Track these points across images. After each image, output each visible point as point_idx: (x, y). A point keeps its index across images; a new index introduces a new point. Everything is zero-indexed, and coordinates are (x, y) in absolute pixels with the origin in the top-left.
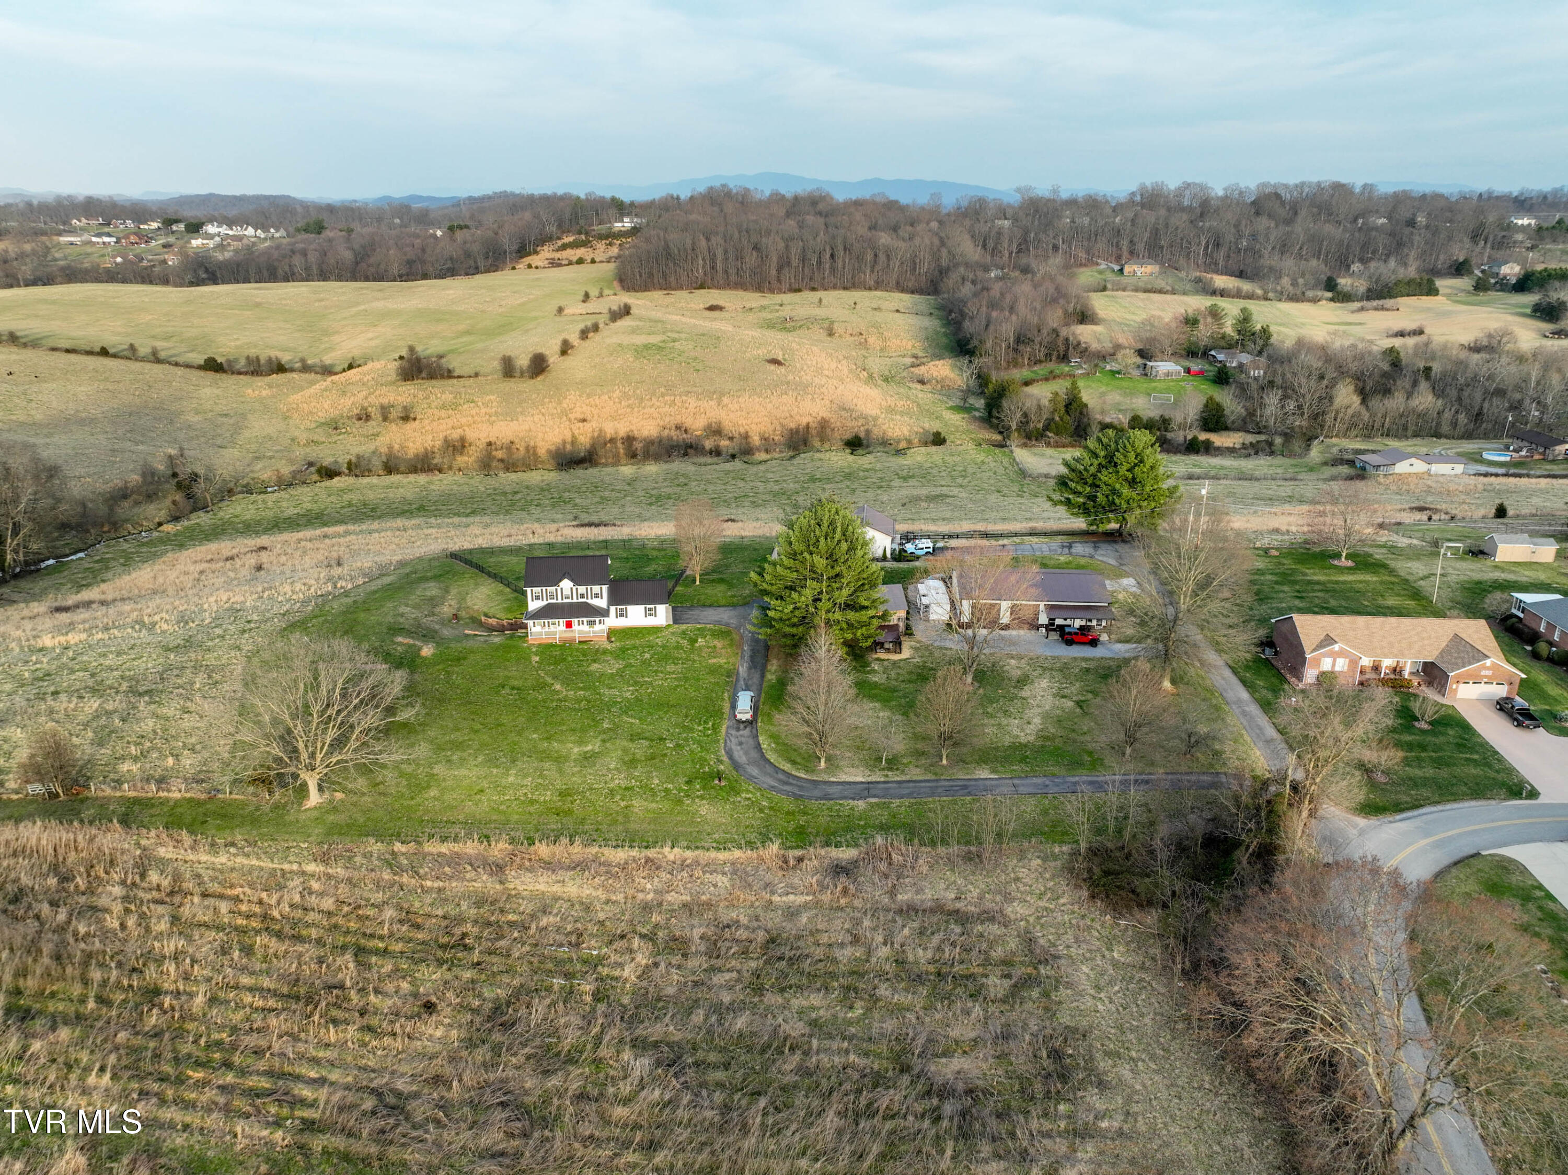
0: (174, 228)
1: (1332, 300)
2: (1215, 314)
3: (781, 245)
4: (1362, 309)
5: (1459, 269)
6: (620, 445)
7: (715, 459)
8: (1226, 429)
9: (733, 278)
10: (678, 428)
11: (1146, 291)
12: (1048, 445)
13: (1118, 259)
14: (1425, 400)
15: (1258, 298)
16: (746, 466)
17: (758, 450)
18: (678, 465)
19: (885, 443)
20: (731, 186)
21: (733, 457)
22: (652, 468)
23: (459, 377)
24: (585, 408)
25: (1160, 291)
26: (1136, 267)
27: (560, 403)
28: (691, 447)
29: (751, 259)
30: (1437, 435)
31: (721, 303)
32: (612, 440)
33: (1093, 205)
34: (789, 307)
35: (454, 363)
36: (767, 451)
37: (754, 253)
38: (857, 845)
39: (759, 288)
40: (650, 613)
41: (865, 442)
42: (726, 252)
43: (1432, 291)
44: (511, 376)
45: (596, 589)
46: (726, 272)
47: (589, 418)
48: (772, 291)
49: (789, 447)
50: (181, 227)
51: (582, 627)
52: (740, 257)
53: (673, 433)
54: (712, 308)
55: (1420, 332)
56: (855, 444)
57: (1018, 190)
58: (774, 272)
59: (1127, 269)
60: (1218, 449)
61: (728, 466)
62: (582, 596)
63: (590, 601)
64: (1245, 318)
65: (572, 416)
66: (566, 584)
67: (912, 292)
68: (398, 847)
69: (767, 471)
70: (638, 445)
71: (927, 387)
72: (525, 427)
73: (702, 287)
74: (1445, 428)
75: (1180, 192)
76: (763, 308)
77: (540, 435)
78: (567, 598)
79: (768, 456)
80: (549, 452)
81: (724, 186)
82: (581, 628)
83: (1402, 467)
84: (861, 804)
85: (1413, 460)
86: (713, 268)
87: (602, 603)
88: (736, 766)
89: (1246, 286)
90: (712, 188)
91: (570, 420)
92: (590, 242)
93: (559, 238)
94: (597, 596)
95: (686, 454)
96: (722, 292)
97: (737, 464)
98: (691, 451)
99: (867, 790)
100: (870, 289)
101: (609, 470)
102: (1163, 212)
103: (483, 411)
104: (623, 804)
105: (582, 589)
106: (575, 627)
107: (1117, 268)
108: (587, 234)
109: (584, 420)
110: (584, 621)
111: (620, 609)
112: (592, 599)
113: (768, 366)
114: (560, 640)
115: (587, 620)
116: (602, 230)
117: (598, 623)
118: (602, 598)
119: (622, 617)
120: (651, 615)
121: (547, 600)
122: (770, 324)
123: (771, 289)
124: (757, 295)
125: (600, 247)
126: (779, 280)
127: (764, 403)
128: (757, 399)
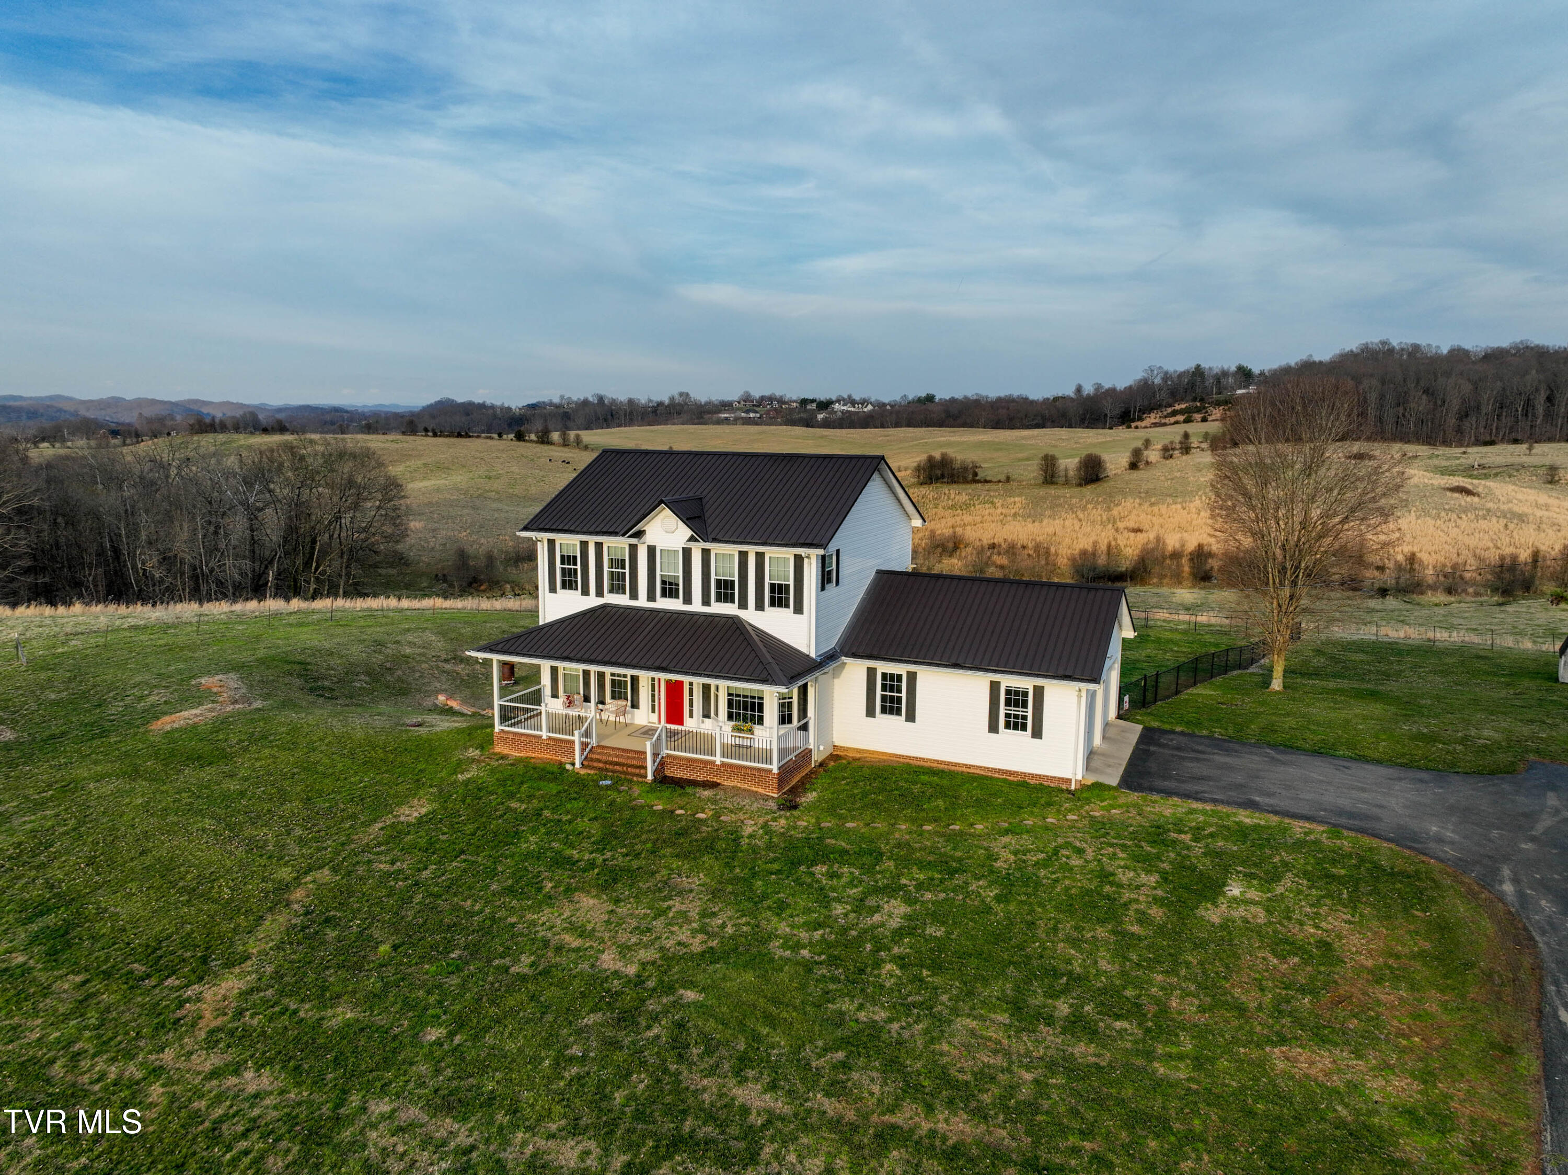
0: (809, 407)
3: (1467, 388)
6: (1184, 561)
7: (1349, 593)
9: (1389, 428)
16: (1409, 606)
17: (1433, 588)
21: (1383, 592)
23: (986, 481)
24: (1143, 516)
27: (1109, 509)
31: (1370, 452)
32: (1176, 555)
34: (1477, 455)
35: (988, 470)
36: (1449, 591)
37: (1424, 397)
40: (1013, 713)
42: (1382, 397)
44: (1052, 483)
45: (775, 565)
46: (1380, 420)
47: (1146, 528)
50: (814, 406)
52: (1403, 400)
54: (1355, 457)
58: (1452, 421)
61: (1373, 603)
62: (725, 591)
63: (750, 616)
65: (1121, 525)
66: (667, 532)
69: (1451, 614)
70: (1214, 563)
72: (1050, 530)
76: (1435, 457)
77: (1067, 540)
78: (669, 590)
79: (1453, 598)
80: (1073, 559)
81: (1384, 343)
86: (1362, 414)
87: (803, 634)
91: (1117, 530)
92: (1205, 408)
93: (1170, 406)
94: (779, 597)
103: (999, 511)
105: (725, 563)
108: (1202, 400)
109: (1138, 530)
110: (717, 696)
111: (884, 676)
112: (760, 606)
113: (1449, 494)
114: (590, 756)
115: (729, 695)
116: (1221, 397)
117: (771, 712)
118: (799, 610)
119: (891, 712)
120: (1016, 724)
121: (600, 593)
122: (1444, 471)
123: (1446, 443)
124: (1424, 448)
125: (1217, 413)
126: (1459, 431)
127: (1444, 527)
128: (1430, 522)
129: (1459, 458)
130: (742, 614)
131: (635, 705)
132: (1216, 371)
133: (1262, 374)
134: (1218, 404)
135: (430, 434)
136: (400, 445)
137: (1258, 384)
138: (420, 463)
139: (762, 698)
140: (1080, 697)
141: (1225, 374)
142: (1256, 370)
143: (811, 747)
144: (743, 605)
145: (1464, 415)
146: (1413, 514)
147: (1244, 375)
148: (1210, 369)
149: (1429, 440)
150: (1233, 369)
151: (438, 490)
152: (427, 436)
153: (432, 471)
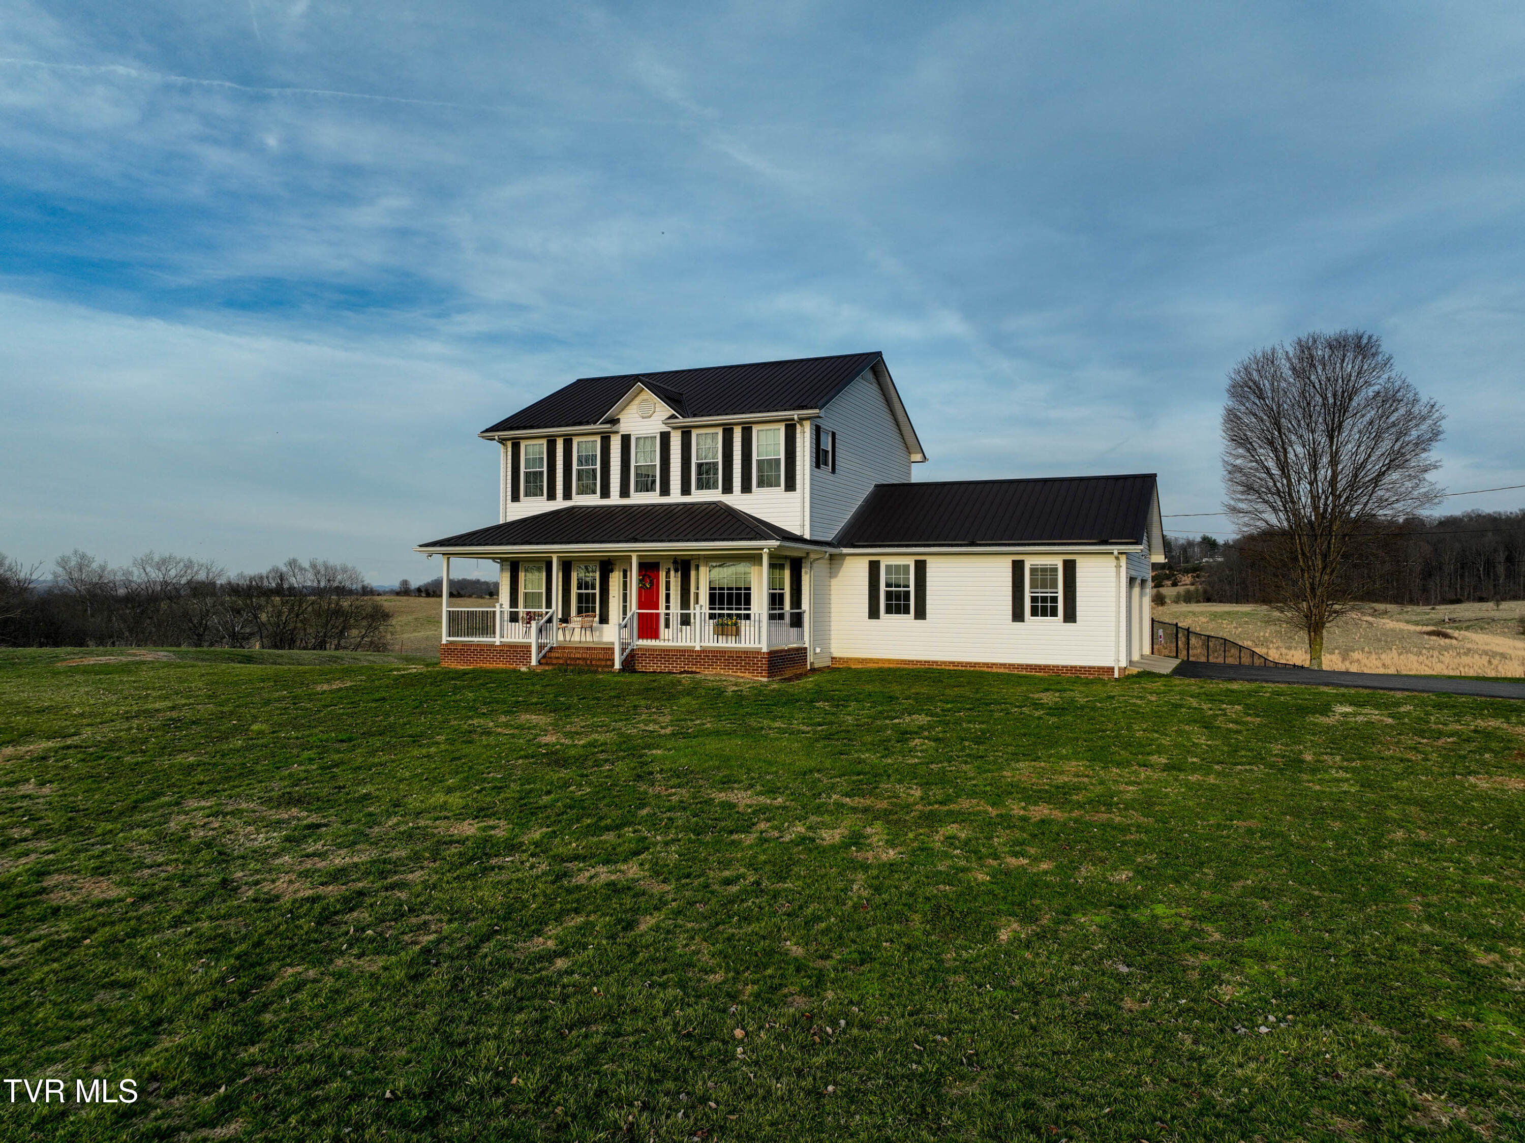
3: (1428, 550)
58: (1416, 581)
63: (737, 501)
78: (645, 486)
92: (1174, 575)
110: (697, 594)
111: (888, 568)
112: (746, 488)
113: (1426, 637)
114: (549, 655)
115: (711, 589)
116: (1189, 565)
117: (760, 604)
118: (791, 486)
119: (898, 612)
120: (1044, 608)
121: (567, 496)
122: (1417, 623)
123: (1412, 602)
124: (1393, 606)
125: (1187, 579)
126: (1425, 590)
127: (1427, 662)
128: (1413, 658)
129: (1428, 614)
130: (728, 500)
131: (604, 620)
132: (1181, 542)
133: (1226, 545)
134: (1186, 571)
135: (423, 595)
136: (393, 603)
137: (1223, 555)
138: (410, 618)
139: (749, 589)
140: (1118, 567)
141: (1190, 544)
142: (1221, 541)
143: (807, 645)
144: (728, 488)
145: (1428, 574)
146: (1394, 651)
147: (1209, 544)
148: (1176, 539)
149: (1398, 600)
150: (1198, 539)
151: (427, 638)
152: (420, 596)
153: (422, 625)
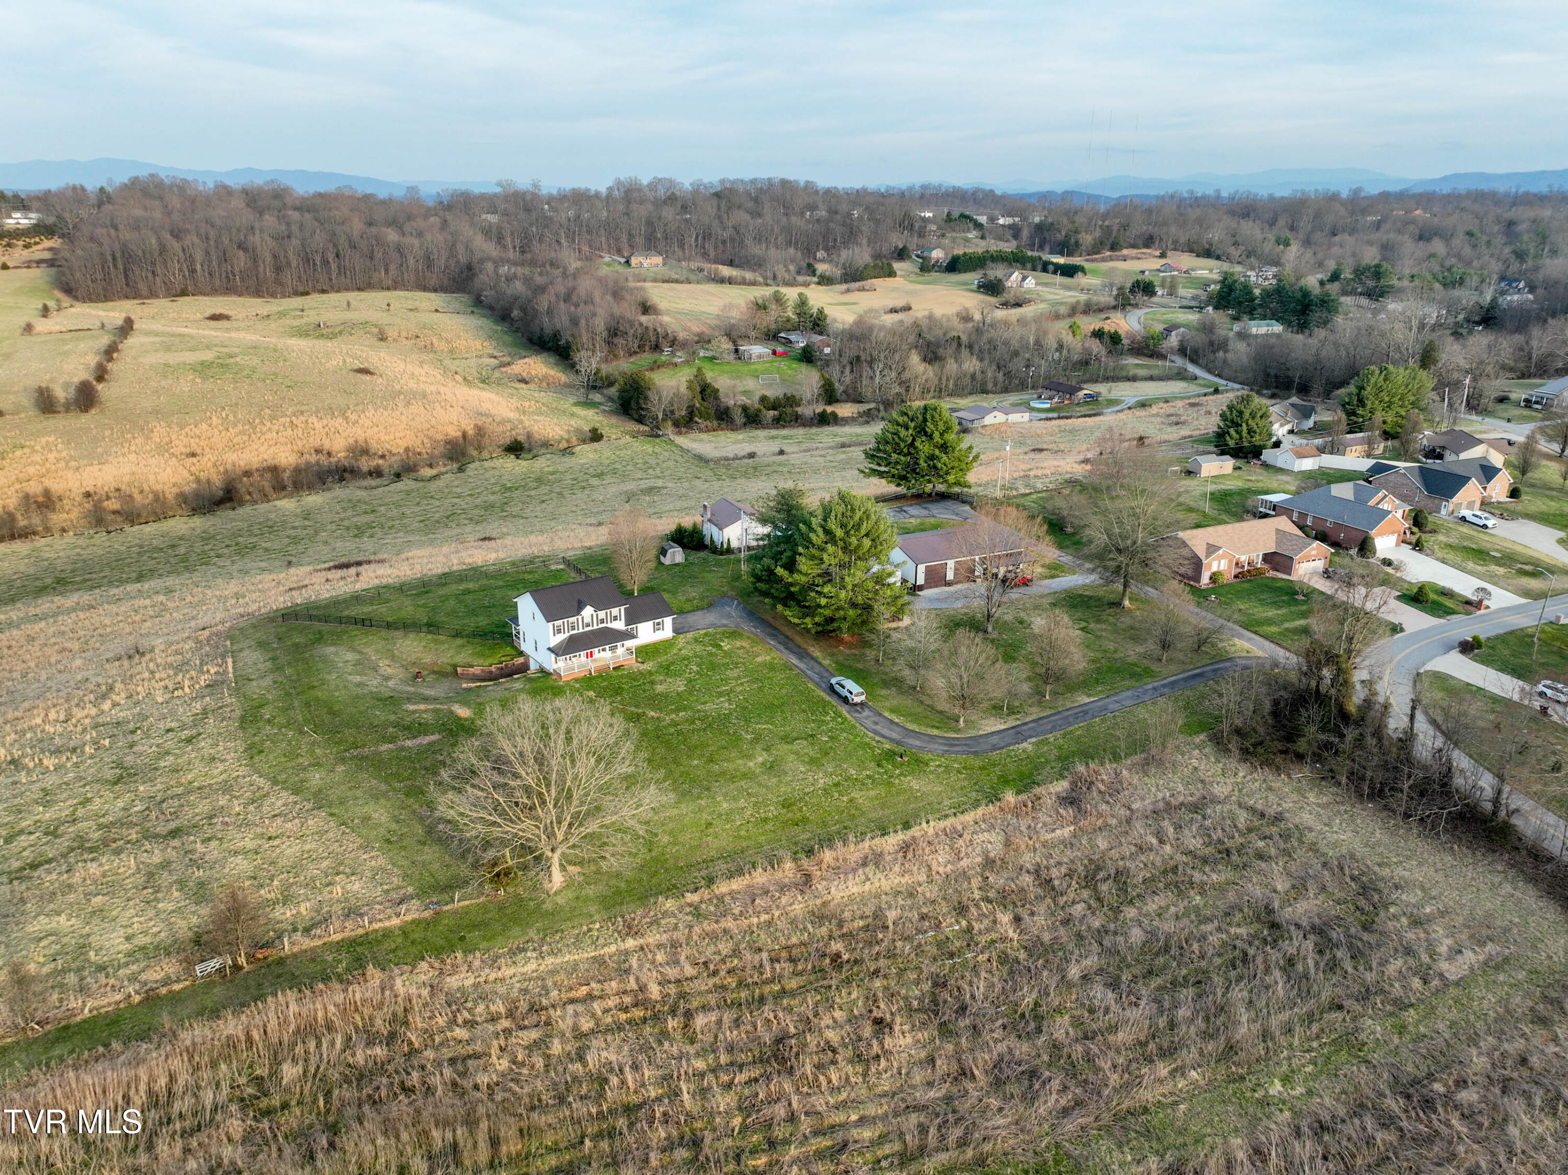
1: (819, 283)
2: (778, 299)
3: (272, 244)
4: (848, 291)
5: (902, 254)
6: (259, 478)
7: (378, 481)
8: (837, 401)
10: (318, 451)
11: (664, 281)
12: (700, 431)
13: (619, 252)
14: (971, 365)
15: (760, 284)
16: (418, 484)
17: (421, 465)
18: (340, 492)
19: (546, 444)
20: (163, 175)
21: (398, 475)
22: (314, 500)
24: (185, 440)
25: (677, 281)
26: (641, 259)
27: (148, 437)
28: (345, 470)
29: (241, 260)
30: (984, 391)
31: (225, 312)
32: (247, 474)
33: (579, 198)
34: (312, 313)
36: (431, 466)
37: (242, 253)
38: (1064, 778)
39: (257, 293)
40: (658, 627)
41: (526, 445)
43: (891, 274)
44: (56, 412)
45: (615, 611)
47: (199, 451)
48: (273, 295)
49: (451, 459)
51: (603, 654)
53: (313, 458)
54: (215, 318)
55: (908, 308)
56: (515, 449)
57: (499, 184)
58: (271, 274)
59: (634, 261)
60: (843, 419)
61: (400, 486)
62: (602, 621)
63: (610, 625)
64: (803, 302)
65: (175, 451)
66: (588, 611)
67: (436, 291)
68: (691, 897)
70: (283, 476)
71: (532, 386)
72: (124, 470)
73: (184, 293)
74: (990, 386)
75: (653, 186)
76: (282, 315)
77: (152, 477)
78: (589, 625)
79: (434, 472)
82: (603, 656)
83: (989, 420)
84: (1028, 745)
85: (996, 413)
86: (193, 271)
87: (620, 625)
88: (898, 743)
89: (749, 275)
90: (136, 178)
91: (176, 456)
94: (615, 618)
95: (342, 479)
96: (215, 299)
97: (406, 484)
98: (347, 475)
99: (1018, 734)
100: (388, 289)
101: (263, 507)
102: (650, 207)
104: (845, 799)
105: (602, 614)
106: (596, 655)
107: (623, 260)
109: (194, 455)
126: (279, 283)
